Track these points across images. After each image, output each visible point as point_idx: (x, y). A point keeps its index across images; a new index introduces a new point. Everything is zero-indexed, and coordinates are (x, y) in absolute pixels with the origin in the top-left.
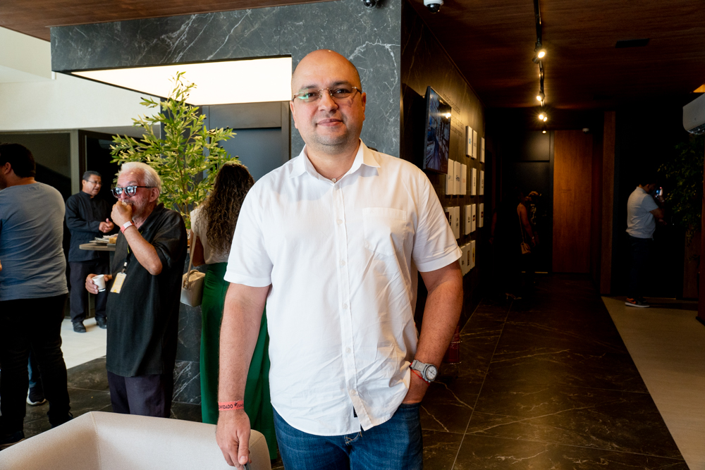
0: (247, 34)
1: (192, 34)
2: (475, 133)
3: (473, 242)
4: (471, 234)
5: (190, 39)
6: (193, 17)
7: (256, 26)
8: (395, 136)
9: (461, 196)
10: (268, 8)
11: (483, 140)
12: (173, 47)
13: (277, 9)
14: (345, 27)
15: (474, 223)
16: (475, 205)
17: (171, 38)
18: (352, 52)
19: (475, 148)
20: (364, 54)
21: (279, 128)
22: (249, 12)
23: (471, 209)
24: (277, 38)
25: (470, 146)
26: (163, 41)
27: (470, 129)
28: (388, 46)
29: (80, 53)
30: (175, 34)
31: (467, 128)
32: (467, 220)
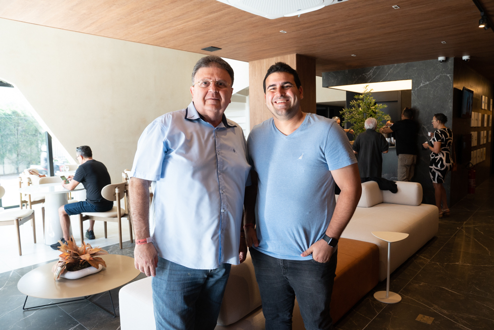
0: (395, 72)
1: (374, 73)
2: (486, 98)
3: (485, 148)
4: (484, 144)
5: (373, 75)
6: (375, 67)
7: (398, 70)
8: (451, 106)
9: (478, 127)
10: (403, 64)
11: (491, 100)
12: (367, 78)
13: (406, 64)
14: (432, 69)
15: (485, 140)
16: (485, 132)
17: (366, 75)
18: (435, 78)
19: (486, 105)
20: (439, 78)
21: (397, 101)
22: (396, 65)
23: (483, 133)
24: (406, 74)
25: (483, 105)
26: (364, 76)
27: (483, 97)
28: (448, 75)
29: (333, 81)
30: (368, 73)
31: (482, 97)
32: (481, 138)
